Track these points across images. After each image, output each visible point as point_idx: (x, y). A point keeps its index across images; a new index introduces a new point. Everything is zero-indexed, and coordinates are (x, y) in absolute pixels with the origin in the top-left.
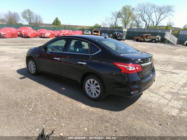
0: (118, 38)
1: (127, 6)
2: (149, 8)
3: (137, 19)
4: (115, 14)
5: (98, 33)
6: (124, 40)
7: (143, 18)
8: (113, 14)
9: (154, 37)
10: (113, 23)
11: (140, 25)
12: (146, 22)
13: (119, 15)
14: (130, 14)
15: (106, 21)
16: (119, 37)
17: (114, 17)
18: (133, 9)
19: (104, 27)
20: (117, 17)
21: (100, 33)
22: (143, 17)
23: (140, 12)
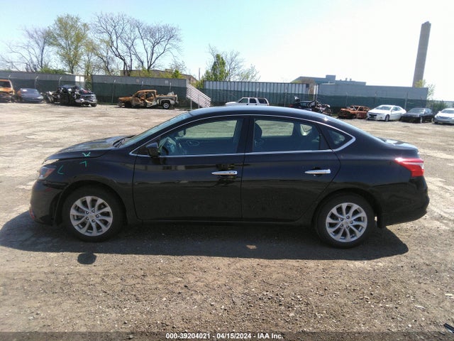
0: (78, 101)
1: (68, 17)
2: (127, 28)
3: (102, 51)
4: (35, 35)
5: (10, 87)
6: (93, 105)
7: (114, 50)
8: (32, 36)
9: (165, 96)
10: (35, 60)
11: (113, 66)
12: (124, 60)
13: (48, 39)
14: (79, 38)
15: (8, 54)
16: (79, 97)
17: (33, 43)
18: (85, 25)
19: (7, 69)
20: (45, 43)
21: (14, 89)
22: (117, 49)
23: (106, 37)
